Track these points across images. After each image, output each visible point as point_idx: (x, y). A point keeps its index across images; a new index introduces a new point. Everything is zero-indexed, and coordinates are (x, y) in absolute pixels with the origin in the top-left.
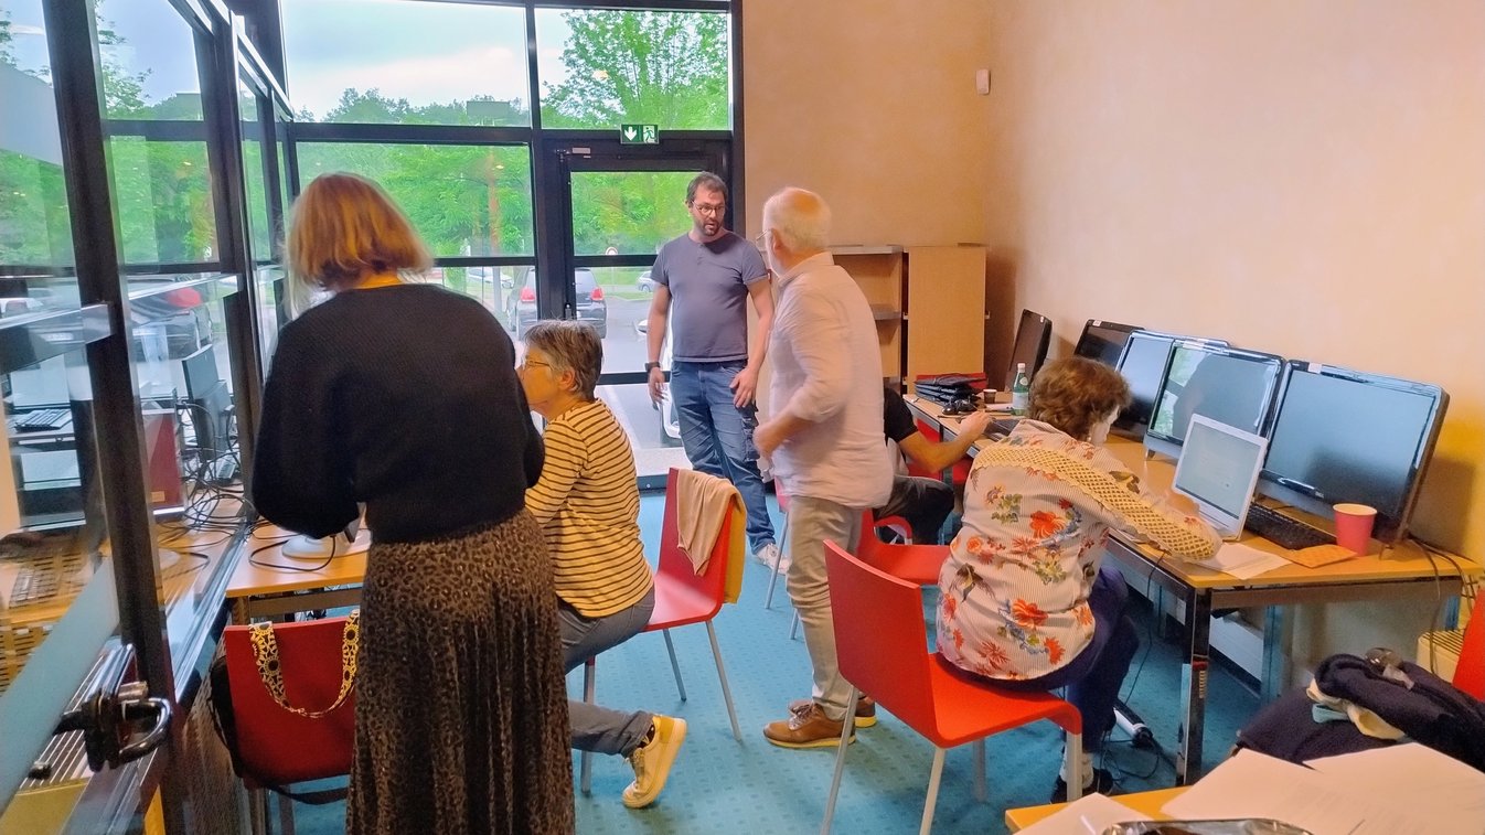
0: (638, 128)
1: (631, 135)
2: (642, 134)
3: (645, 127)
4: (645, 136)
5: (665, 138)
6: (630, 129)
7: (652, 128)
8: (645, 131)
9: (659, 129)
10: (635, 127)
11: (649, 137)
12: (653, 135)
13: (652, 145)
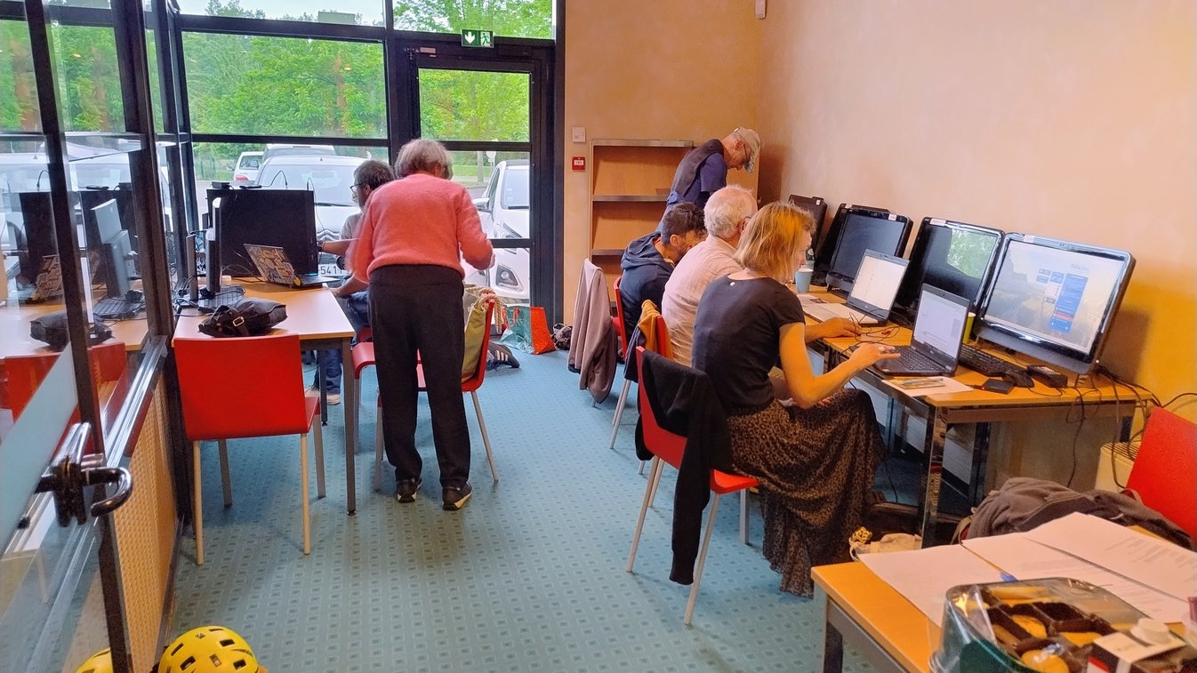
0: (477, 33)
1: (470, 39)
2: (480, 38)
3: (482, 33)
4: (483, 40)
5: (499, 42)
6: (470, 33)
7: (488, 34)
8: (482, 36)
9: (494, 34)
10: (474, 32)
11: (486, 42)
12: (489, 40)
13: (488, 48)
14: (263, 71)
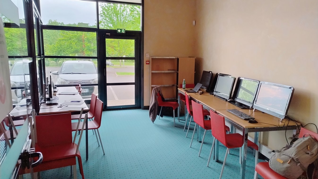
1: (119, 31)
2: (122, 31)
5: (127, 32)
9: (125, 30)
13: (124, 33)
14: (63, 38)
